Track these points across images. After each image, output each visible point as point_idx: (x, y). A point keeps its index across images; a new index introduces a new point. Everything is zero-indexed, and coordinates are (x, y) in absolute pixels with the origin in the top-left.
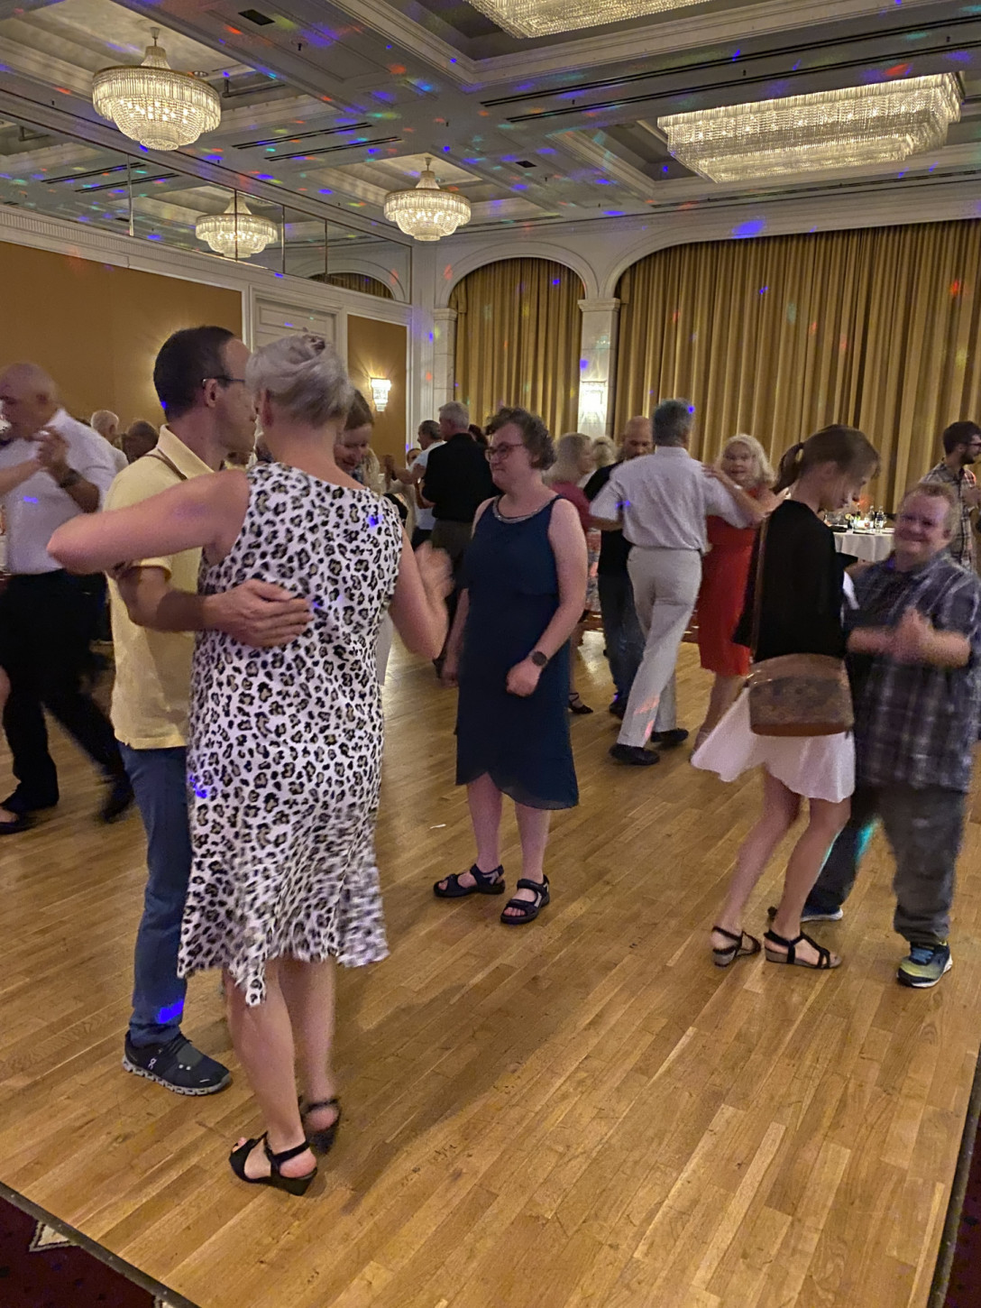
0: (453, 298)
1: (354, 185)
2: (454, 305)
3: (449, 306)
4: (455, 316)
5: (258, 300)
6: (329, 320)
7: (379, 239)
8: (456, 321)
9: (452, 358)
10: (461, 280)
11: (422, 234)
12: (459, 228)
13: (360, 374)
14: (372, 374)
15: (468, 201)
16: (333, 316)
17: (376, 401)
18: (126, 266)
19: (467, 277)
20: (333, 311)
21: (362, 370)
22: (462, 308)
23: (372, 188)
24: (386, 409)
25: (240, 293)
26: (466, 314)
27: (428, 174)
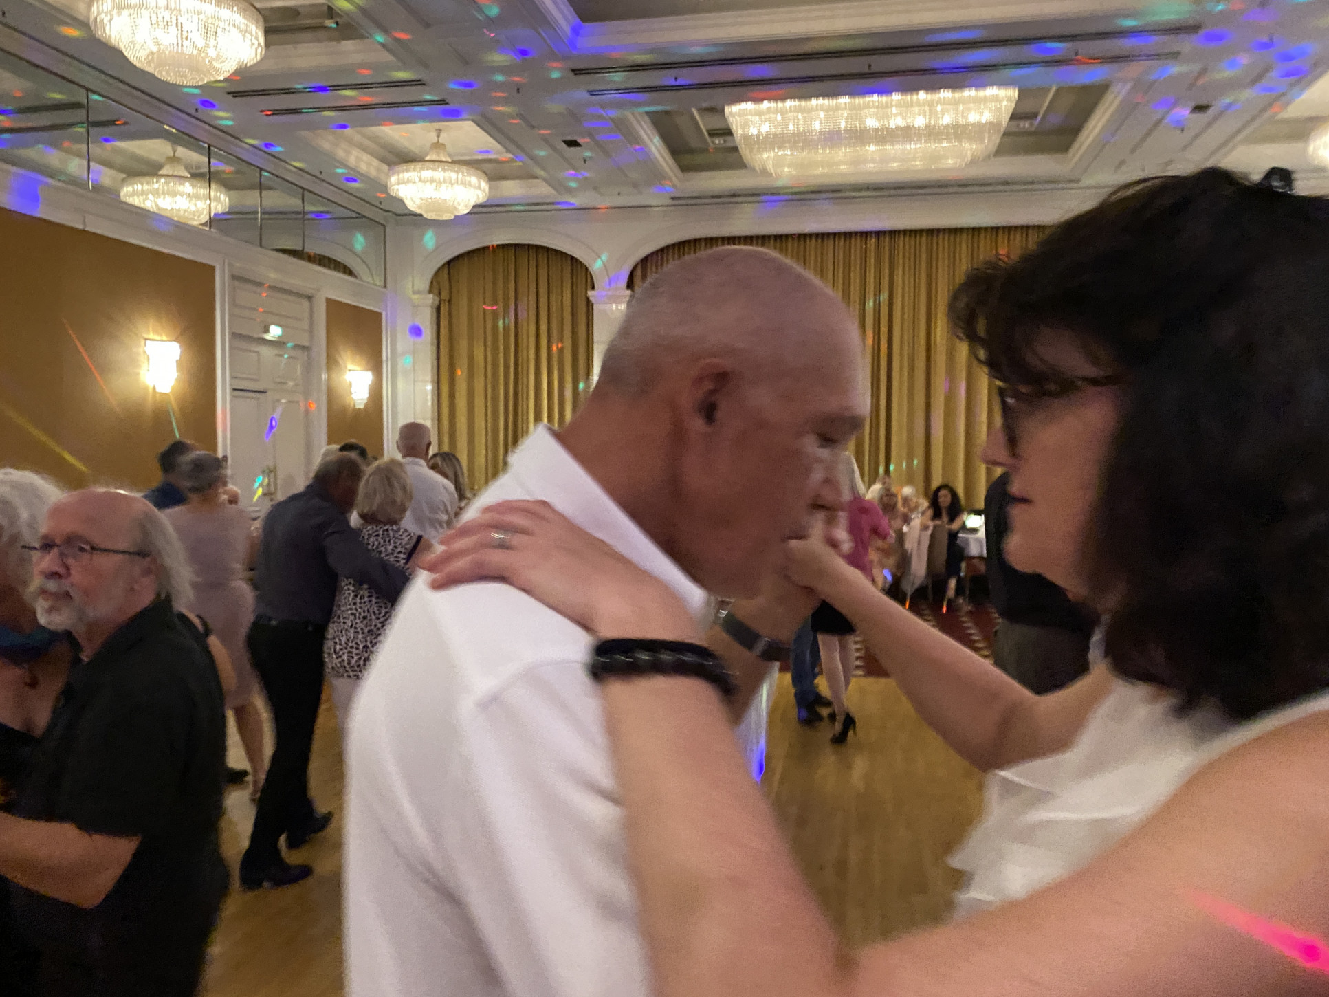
0: (434, 283)
1: (348, 153)
2: (436, 291)
3: (430, 292)
4: (437, 302)
5: (234, 277)
6: (306, 303)
7: (354, 215)
8: (438, 309)
9: (435, 348)
10: (443, 265)
11: (432, 211)
12: (474, 206)
13: (336, 363)
14: (350, 366)
15: (486, 178)
16: (309, 298)
17: (353, 396)
18: (81, 227)
19: (449, 263)
20: (309, 292)
21: (341, 362)
22: (445, 295)
23: (366, 157)
24: (366, 405)
25: (213, 268)
26: (450, 301)
27: (438, 146)
